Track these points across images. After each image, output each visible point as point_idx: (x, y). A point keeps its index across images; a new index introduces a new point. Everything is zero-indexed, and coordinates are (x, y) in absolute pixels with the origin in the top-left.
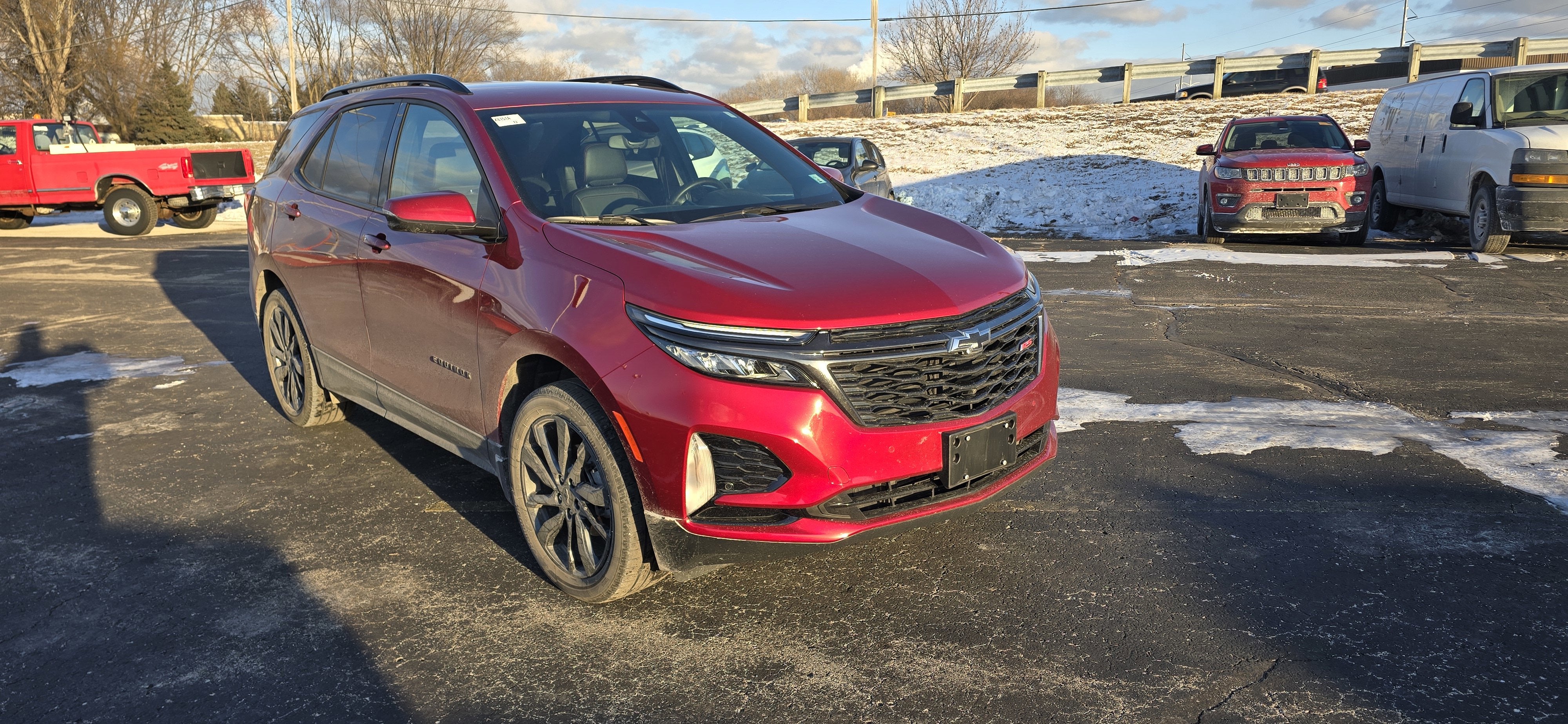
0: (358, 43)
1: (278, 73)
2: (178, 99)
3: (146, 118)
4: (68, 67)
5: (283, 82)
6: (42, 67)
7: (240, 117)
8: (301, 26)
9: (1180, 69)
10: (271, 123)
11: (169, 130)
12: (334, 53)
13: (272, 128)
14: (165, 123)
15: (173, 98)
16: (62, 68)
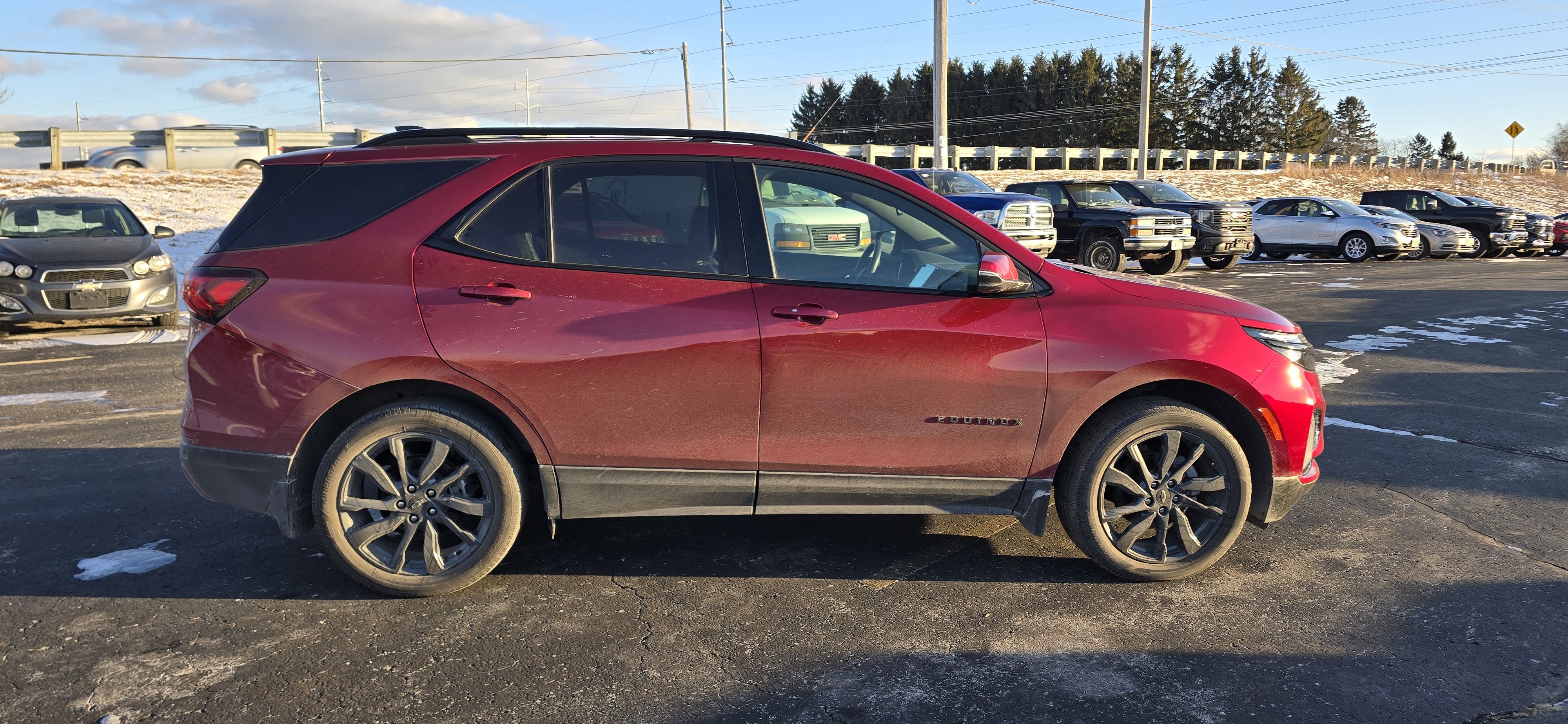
9: (323, 138)
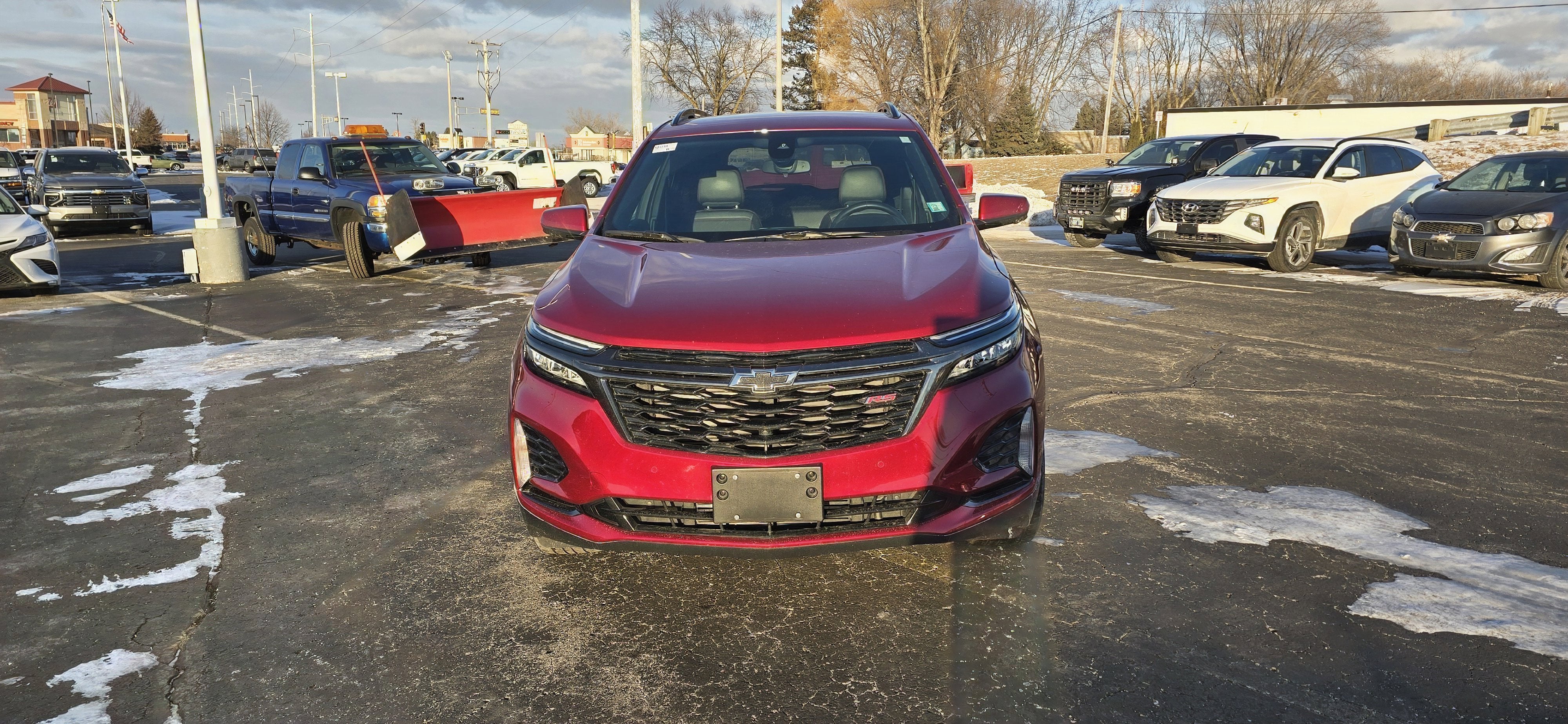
0: (1207, 56)
1: (1127, 91)
2: (1026, 118)
3: (1000, 135)
4: (947, 94)
5: (1129, 99)
6: (929, 94)
7: (1092, 132)
8: (1155, 44)
10: (1118, 137)
11: (1015, 145)
12: (1183, 66)
13: (1118, 142)
14: (1013, 139)
15: (1023, 117)
16: (942, 96)
